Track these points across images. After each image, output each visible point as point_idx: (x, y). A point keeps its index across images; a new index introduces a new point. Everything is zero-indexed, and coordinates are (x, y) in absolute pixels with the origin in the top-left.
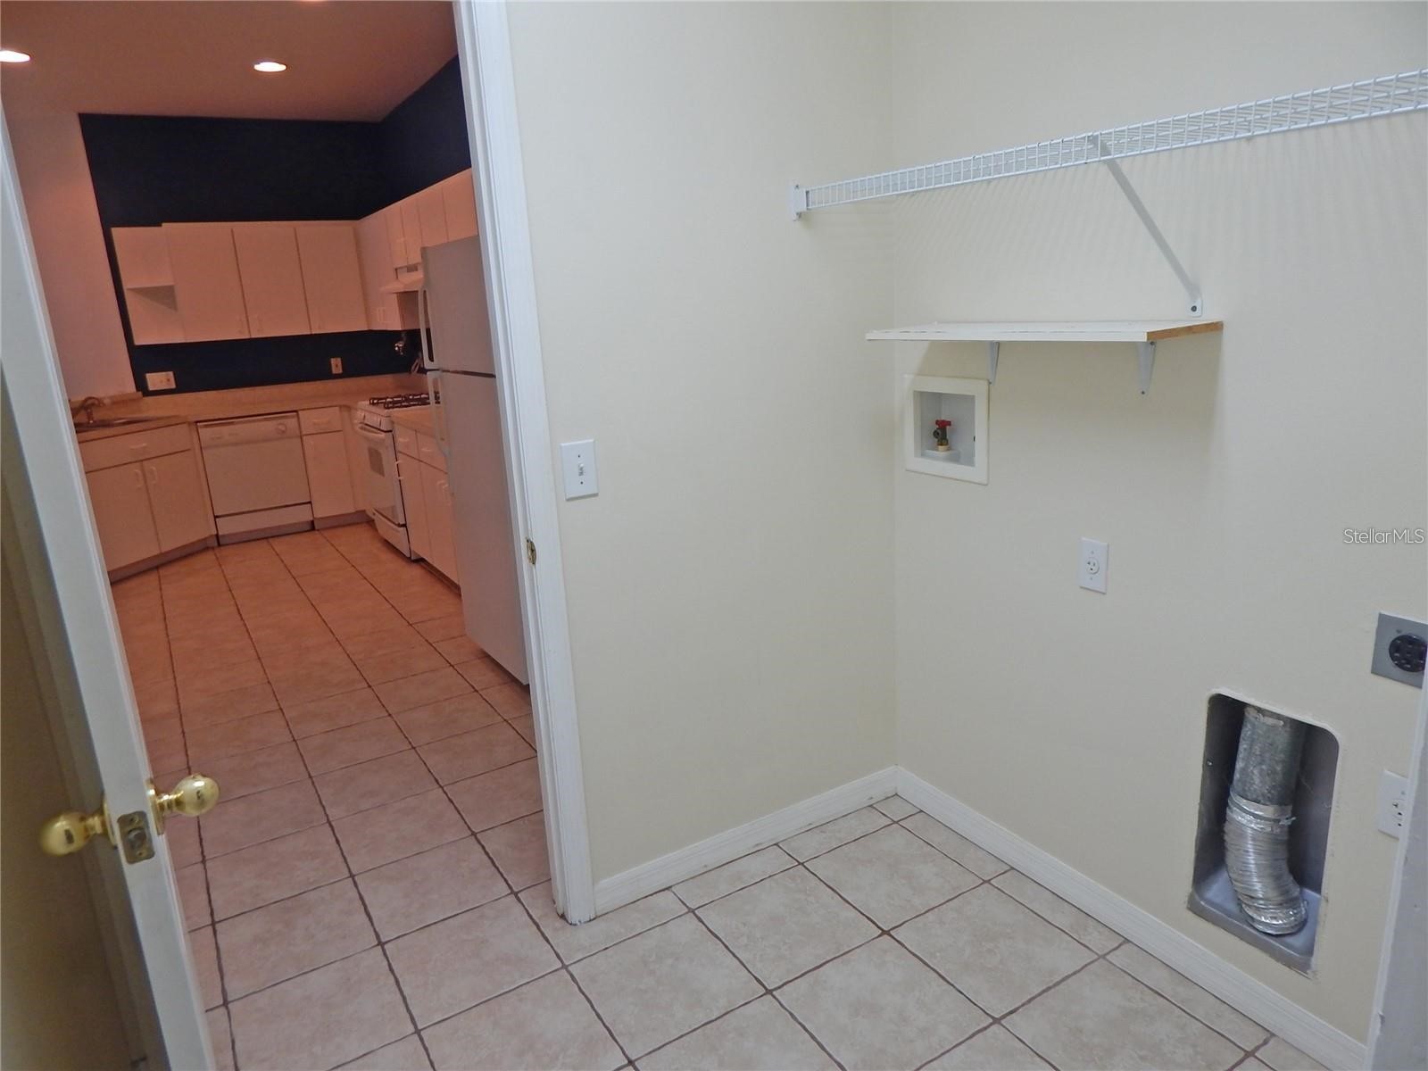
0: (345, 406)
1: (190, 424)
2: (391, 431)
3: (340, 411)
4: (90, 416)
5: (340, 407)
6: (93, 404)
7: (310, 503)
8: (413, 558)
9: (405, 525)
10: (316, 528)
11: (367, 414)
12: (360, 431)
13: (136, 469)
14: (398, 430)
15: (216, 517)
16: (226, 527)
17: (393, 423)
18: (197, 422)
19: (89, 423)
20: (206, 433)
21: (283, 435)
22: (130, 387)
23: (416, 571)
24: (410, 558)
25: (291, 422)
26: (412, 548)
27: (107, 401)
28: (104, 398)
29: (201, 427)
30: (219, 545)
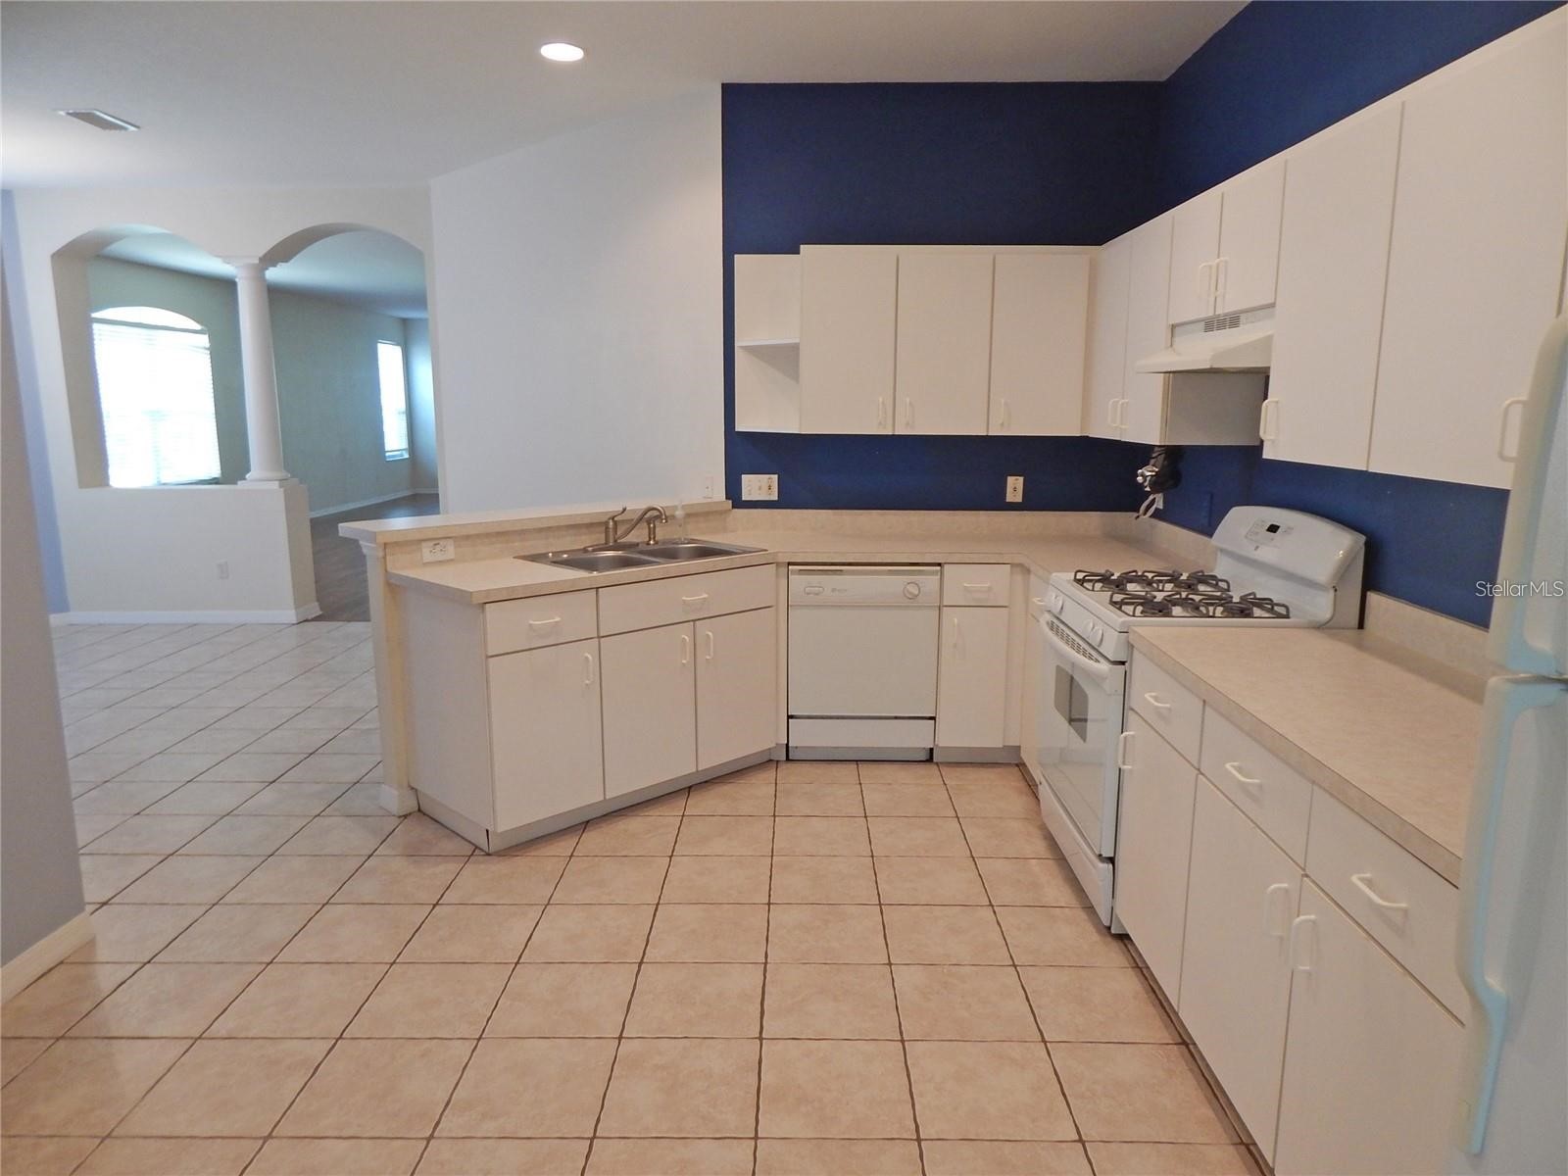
0: (1020, 565)
1: (778, 564)
2: (1123, 663)
3: (1012, 573)
4: (652, 533)
5: (1013, 565)
6: (659, 517)
7: (933, 718)
8: (1113, 932)
9: (1112, 860)
10: (935, 760)
11: (1069, 603)
12: (1047, 629)
13: (684, 634)
14: (1140, 666)
15: (790, 717)
16: (805, 736)
17: (1131, 647)
18: (789, 564)
19: (648, 544)
20: (799, 582)
21: (911, 601)
22: (719, 493)
23: (1114, 954)
24: (1109, 928)
25: (929, 581)
26: (1117, 911)
27: (679, 513)
28: (675, 508)
29: (794, 572)
30: (788, 759)
